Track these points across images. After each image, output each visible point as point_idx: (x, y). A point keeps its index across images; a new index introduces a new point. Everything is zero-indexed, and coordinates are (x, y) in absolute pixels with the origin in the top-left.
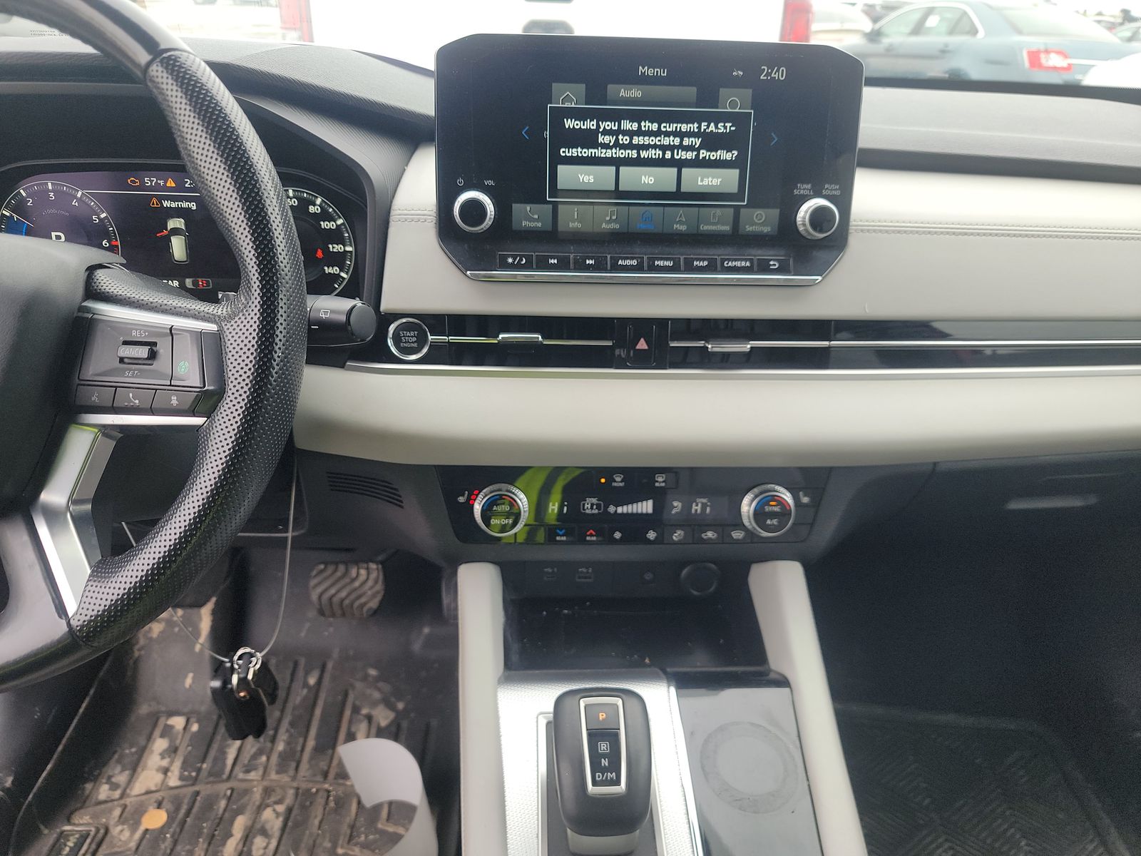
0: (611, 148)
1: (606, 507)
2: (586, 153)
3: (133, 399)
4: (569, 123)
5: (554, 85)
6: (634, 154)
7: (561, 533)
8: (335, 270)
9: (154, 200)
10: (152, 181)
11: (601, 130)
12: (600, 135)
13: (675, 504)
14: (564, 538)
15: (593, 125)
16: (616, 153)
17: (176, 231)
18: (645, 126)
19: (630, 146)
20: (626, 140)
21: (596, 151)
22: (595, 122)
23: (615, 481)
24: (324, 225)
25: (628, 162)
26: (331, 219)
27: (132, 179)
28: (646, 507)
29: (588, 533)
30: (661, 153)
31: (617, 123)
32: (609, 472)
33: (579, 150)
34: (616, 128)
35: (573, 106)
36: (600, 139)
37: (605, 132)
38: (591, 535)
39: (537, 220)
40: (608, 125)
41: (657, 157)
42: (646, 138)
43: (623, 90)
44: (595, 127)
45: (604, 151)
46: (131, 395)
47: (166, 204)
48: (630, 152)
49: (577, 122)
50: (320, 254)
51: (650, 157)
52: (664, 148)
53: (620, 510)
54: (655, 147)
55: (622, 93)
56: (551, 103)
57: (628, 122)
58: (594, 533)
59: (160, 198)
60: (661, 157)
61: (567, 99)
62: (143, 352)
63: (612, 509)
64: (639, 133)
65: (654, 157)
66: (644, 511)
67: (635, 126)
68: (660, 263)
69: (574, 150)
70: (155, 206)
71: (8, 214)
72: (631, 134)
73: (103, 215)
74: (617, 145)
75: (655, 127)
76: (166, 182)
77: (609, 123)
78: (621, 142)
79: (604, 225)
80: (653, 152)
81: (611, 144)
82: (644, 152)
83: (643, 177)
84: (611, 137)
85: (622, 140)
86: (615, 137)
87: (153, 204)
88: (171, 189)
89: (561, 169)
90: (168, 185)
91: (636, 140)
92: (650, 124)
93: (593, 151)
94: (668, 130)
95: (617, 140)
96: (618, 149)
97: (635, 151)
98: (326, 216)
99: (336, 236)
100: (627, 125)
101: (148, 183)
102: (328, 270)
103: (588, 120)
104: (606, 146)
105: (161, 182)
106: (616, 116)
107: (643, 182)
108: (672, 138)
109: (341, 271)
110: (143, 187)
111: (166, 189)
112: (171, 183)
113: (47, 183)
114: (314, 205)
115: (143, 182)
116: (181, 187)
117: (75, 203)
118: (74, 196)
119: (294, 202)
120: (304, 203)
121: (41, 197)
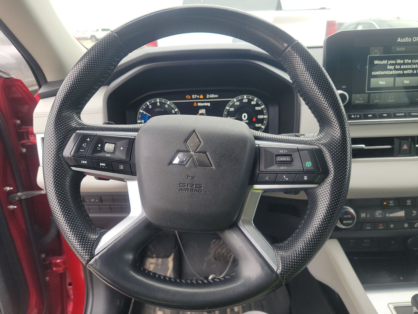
0: (392, 70)
1: (385, 214)
2: (382, 73)
3: (285, 178)
4: (376, 62)
5: (371, 48)
6: (401, 72)
7: (368, 225)
8: (260, 125)
9: (195, 103)
10: (195, 96)
11: (388, 64)
12: (388, 66)
13: (414, 212)
14: (369, 228)
15: (386, 62)
16: (394, 72)
18: (406, 61)
19: (400, 69)
20: (399, 67)
21: (386, 72)
22: (386, 61)
23: (390, 204)
24: (257, 108)
25: (399, 75)
26: (259, 106)
27: (188, 96)
28: (401, 214)
29: (380, 225)
30: (412, 71)
31: (395, 61)
32: (388, 200)
33: (380, 72)
34: (395, 63)
35: (378, 55)
36: (388, 67)
37: (391, 64)
38: (381, 226)
39: (361, 100)
40: (392, 62)
41: (411, 73)
42: (406, 66)
43: (398, 48)
44: (386, 63)
45: (390, 72)
46: (284, 176)
47: (199, 104)
48: (400, 71)
49: (379, 61)
50: (254, 119)
51: (408, 73)
52: (413, 69)
53: (391, 215)
54: (410, 69)
55: (398, 49)
56: (369, 55)
57: (399, 60)
58: (382, 225)
59: (197, 102)
60: (412, 73)
61: (376, 53)
62: (288, 159)
63: (387, 215)
64: (404, 64)
65: (409, 73)
66: (401, 215)
67: (402, 61)
68: (414, 114)
69: (378, 72)
71: (142, 112)
72: (400, 64)
73: (176, 110)
74: (395, 69)
75: (410, 61)
76: (200, 96)
77: (392, 61)
78: (396, 68)
79: (388, 101)
80: (409, 71)
81: (392, 69)
82: (406, 71)
83: (405, 81)
84: (393, 66)
85: (397, 67)
86: (394, 66)
87: (195, 105)
88: (202, 99)
89: (372, 80)
91: (402, 67)
92: (408, 61)
93: (385, 72)
94: (415, 62)
95: (395, 67)
96: (395, 71)
97: (402, 71)
98: (257, 105)
99: (261, 112)
100: (399, 61)
101: (193, 97)
102: (257, 126)
103: (384, 61)
104: (390, 70)
106: (395, 58)
107: (405, 83)
108: (416, 65)
109: (262, 125)
110: (191, 99)
111: (200, 99)
112: (202, 97)
113: (156, 100)
114: (253, 101)
115: (191, 97)
116: (205, 98)
117: (166, 106)
118: (167, 104)
119: (246, 101)
120: (250, 101)
121: (154, 105)
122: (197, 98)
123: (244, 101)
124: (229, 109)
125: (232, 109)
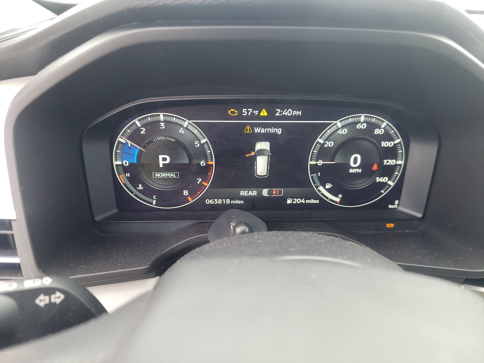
8: (385, 179)
9: (248, 127)
10: (248, 112)
17: (261, 152)
24: (384, 144)
26: (391, 139)
27: (232, 110)
47: (257, 130)
50: (375, 167)
59: (253, 126)
70: (248, 132)
71: (123, 141)
73: (203, 141)
76: (260, 112)
87: (247, 131)
88: (264, 118)
90: (262, 114)
98: (388, 137)
99: (392, 153)
101: (245, 113)
102: (378, 180)
105: (256, 112)
109: (389, 180)
110: (240, 117)
111: (259, 117)
112: (264, 113)
113: (159, 115)
114: (379, 128)
115: (241, 112)
116: (271, 116)
117: (181, 131)
118: (182, 126)
119: (363, 126)
120: (372, 126)
121: (153, 126)
122: (252, 117)
123: (359, 126)
124: (324, 144)
125: (330, 144)
